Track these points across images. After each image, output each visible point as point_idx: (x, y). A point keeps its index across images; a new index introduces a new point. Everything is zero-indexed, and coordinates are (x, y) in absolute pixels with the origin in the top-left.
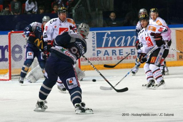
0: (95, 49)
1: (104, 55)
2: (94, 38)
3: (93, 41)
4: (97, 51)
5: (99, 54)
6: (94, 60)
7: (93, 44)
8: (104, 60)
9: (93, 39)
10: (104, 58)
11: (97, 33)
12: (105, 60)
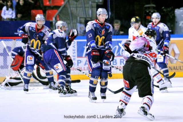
0: (75, 58)
1: (85, 65)
2: (75, 47)
3: (73, 50)
4: (78, 61)
5: (79, 64)
6: (74, 70)
7: (73, 53)
8: (84, 70)
9: (73, 48)
10: (84, 68)
11: (78, 42)
12: (86, 70)
